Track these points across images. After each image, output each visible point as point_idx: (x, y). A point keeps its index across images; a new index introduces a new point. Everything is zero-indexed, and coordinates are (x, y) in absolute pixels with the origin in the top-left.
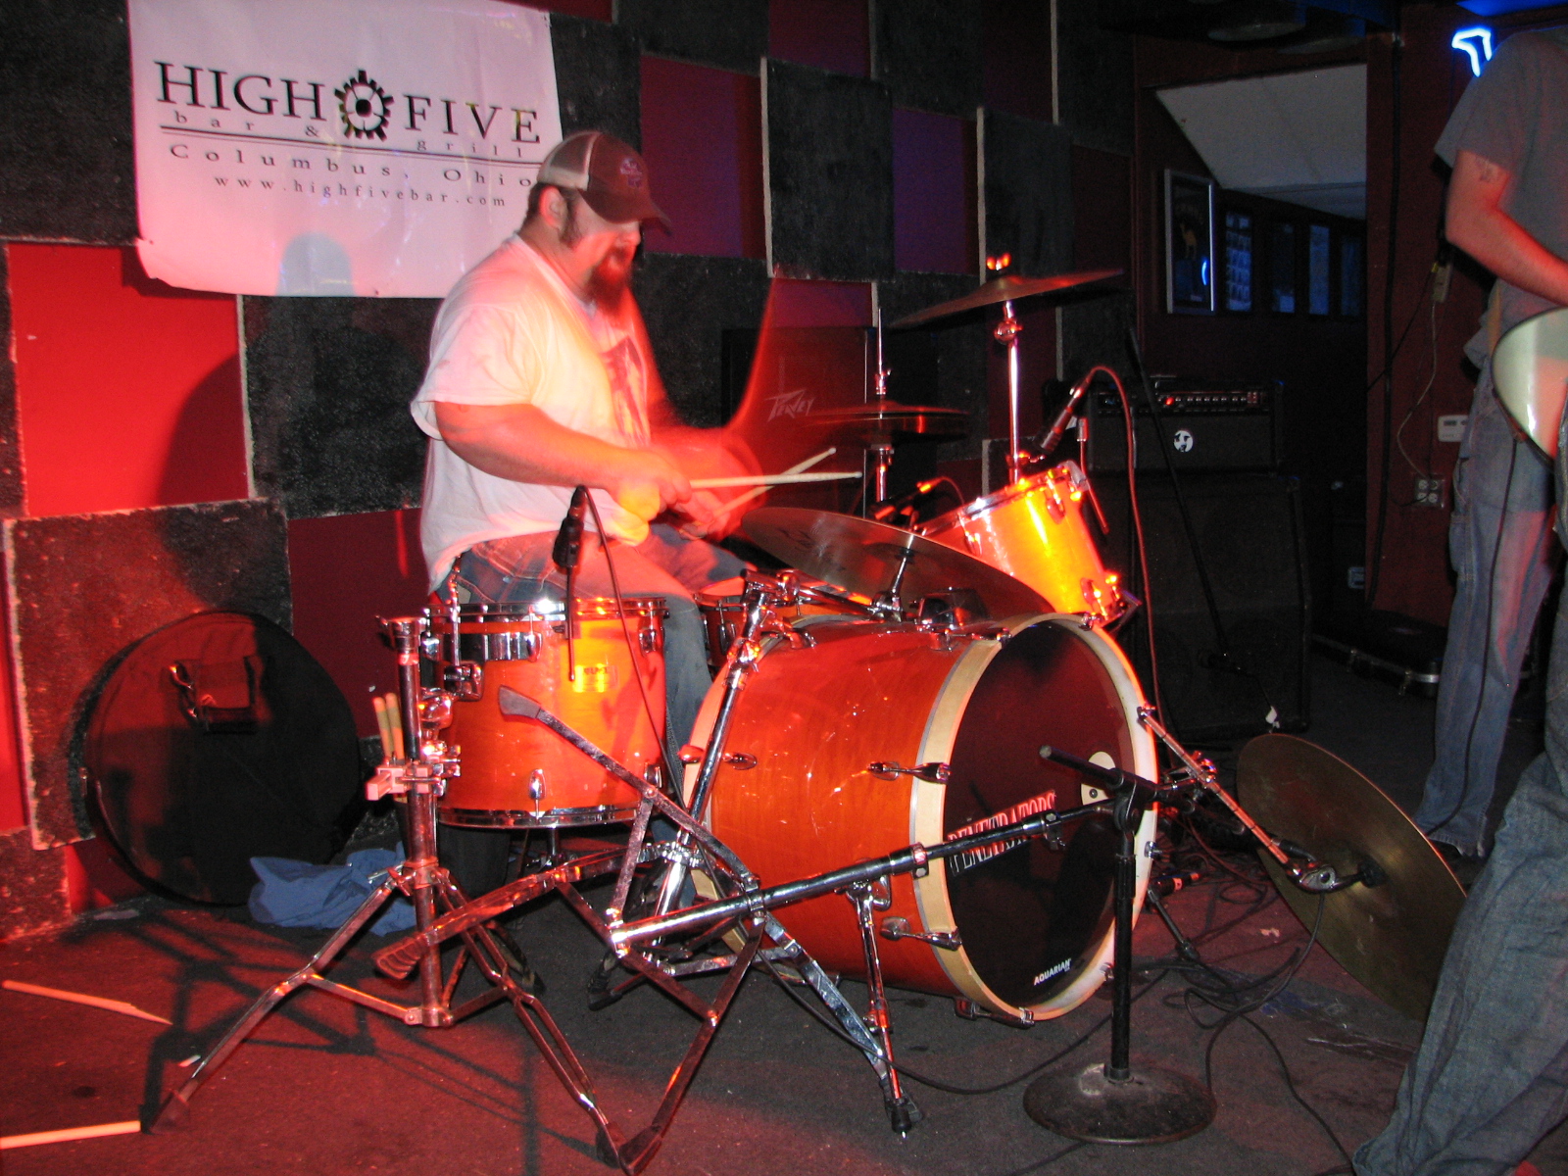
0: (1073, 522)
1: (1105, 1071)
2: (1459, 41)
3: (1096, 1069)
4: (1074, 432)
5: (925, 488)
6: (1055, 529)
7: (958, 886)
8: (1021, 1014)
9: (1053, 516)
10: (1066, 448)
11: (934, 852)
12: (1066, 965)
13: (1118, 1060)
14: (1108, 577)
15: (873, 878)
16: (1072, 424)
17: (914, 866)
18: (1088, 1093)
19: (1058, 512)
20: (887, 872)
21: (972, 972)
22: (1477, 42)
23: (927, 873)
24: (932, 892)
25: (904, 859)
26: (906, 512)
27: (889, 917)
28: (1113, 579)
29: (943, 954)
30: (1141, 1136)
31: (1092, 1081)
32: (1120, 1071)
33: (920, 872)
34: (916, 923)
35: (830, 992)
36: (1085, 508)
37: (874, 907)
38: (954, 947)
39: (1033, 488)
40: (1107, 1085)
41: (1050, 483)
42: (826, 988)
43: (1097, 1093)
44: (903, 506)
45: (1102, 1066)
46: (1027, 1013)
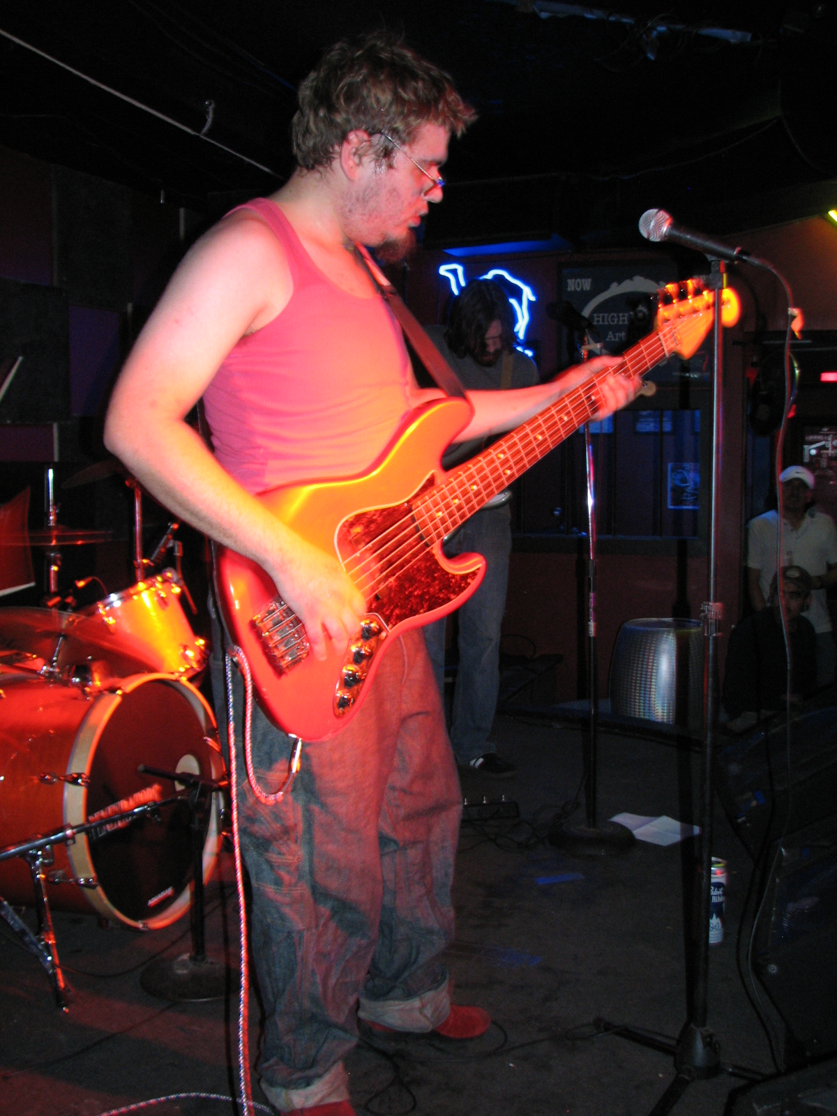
0: (175, 608)
1: (191, 958)
2: (443, 270)
3: (186, 957)
4: (172, 550)
5: (81, 584)
6: (162, 614)
7: (96, 848)
8: (140, 925)
9: (160, 604)
10: (167, 561)
11: (80, 829)
12: (169, 891)
13: (199, 951)
14: (197, 641)
15: (41, 847)
16: (170, 545)
17: (66, 838)
18: (180, 972)
19: (163, 602)
20: (51, 843)
21: (106, 901)
22: (454, 272)
23: (75, 842)
24: (80, 853)
25: (60, 835)
26: (69, 600)
27: (53, 870)
28: (201, 642)
29: (88, 891)
30: (209, 996)
31: (184, 964)
32: (200, 957)
33: (70, 842)
34: (70, 873)
35: (15, 921)
36: (182, 599)
37: (42, 863)
38: (93, 887)
39: (147, 589)
40: (191, 965)
41: (159, 585)
42: (13, 919)
43: (185, 972)
44: (66, 597)
45: (188, 955)
46: (144, 924)
